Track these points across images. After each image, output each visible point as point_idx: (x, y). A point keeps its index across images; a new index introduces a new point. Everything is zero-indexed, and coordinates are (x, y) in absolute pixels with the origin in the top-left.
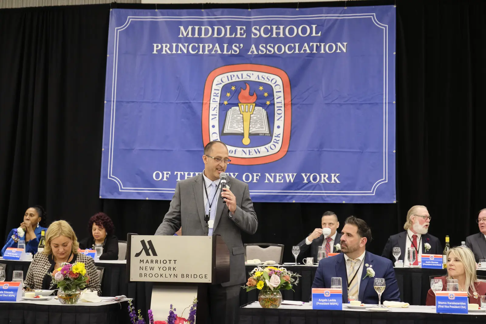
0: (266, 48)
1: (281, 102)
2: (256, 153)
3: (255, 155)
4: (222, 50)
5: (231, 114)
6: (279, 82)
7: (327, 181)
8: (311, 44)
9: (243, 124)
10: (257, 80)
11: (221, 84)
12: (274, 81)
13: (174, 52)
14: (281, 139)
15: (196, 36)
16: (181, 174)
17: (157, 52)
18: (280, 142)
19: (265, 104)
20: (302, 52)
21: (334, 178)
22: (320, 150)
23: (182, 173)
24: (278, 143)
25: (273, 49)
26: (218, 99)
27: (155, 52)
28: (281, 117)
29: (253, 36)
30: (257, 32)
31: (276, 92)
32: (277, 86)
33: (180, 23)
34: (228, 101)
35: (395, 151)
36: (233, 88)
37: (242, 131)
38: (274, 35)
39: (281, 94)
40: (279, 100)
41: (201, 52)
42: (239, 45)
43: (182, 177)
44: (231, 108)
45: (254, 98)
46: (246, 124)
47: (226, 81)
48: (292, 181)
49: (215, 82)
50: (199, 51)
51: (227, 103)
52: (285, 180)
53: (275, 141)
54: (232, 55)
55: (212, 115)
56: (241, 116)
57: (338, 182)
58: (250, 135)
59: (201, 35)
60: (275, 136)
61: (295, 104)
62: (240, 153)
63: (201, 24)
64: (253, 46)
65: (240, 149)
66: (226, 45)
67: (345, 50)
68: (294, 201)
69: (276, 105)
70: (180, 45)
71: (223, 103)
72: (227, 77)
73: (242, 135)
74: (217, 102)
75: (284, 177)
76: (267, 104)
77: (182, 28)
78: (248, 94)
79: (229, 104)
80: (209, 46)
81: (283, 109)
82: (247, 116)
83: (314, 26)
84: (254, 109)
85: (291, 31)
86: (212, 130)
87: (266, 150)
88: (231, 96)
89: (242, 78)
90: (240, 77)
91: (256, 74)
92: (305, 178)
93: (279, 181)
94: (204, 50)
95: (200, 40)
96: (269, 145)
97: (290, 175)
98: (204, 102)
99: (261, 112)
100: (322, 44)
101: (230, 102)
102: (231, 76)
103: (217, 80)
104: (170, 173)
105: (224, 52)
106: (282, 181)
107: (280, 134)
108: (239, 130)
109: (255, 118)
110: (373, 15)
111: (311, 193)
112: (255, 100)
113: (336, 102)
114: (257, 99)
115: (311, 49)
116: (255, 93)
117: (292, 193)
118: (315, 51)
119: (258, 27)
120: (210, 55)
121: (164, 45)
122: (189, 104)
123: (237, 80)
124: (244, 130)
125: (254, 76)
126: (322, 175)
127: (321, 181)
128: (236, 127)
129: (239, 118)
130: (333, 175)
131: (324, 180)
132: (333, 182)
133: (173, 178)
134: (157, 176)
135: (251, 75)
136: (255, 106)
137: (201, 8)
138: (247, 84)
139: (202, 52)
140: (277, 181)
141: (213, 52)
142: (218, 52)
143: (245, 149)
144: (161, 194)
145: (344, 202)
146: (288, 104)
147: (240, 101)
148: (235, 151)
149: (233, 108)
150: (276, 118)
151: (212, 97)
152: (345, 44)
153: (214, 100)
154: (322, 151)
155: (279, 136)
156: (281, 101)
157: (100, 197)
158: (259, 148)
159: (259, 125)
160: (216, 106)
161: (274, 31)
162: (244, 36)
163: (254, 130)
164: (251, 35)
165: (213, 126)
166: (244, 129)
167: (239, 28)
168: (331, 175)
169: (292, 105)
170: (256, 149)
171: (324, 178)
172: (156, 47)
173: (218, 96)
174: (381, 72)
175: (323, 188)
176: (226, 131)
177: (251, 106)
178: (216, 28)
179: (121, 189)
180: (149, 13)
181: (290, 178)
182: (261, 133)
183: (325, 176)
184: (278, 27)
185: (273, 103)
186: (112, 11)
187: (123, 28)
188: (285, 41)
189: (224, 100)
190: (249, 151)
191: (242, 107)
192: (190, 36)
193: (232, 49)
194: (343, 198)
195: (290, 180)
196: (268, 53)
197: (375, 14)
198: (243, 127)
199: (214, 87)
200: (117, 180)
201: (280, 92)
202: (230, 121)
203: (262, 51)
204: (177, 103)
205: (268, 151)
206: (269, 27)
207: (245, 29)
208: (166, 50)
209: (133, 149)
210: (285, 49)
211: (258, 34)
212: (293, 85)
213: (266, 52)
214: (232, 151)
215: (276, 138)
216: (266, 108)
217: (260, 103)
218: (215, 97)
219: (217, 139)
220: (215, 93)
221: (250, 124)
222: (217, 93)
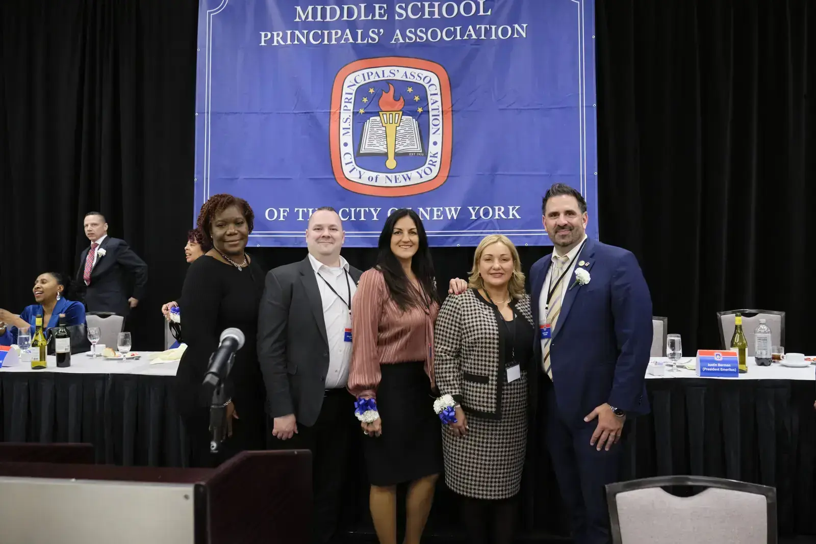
0: (415, 34)
1: (438, 109)
2: (405, 180)
3: (403, 183)
4: (355, 37)
5: (370, 127)
6: (435, 80)
7: (503, 216)
8: (478, 26)
9: (387, 140)
10: (404, 79)
11: (354, 85)
12: (427, 80)
13: (289, 42)
14: (438, 160)
15: (319, 19)
16: (303, 211)
17: (265, 43)
18: (438, 164)
19: (416, 112)
20: (465, 38)
21: (513, 212)
22: (493, 174)
23: (305, 209)
24: (435, 165)
25: (425, 36)
26: (351, 106)
27: (263, 44)
28: (439, 129)
29: (397, 18)
30: (403, 12)
31: (431, 95)
32: (432, 86)
33: (297, 2)
34: (365, 109)
35: (596, 173)
36: (372, 91)
37: (386, 150)
38: (427, 16)
39: (438, 98)
40: (435, 106)
41: (326, 42)
42: (378, 31)
43: (305, 215)
44: (369, 119)
45: (400, 104)
46: (391, 140)
47: (361, 82)
48: (455, 218)
49: (347, 83)
50: (323, 40)
51: (364, 112)
52: (446, 216)
53: (431, 163)
54: (369, 44)
55: (344, 129)
56: (384, 129)
57: (518, 217)
58: (397, 155)
59: (326, 18)
60: (431, 156)
61: (458, 111)
62: (382, 179)
64: (398, 32)
65: (382, 176)
66: (360, 32)
67: (524, 35)
68: (458, 245)
69: (431, 113)
70: (297, 32)
72: (363, 74)
73: (386, 155)
74: (350, 110)
75: (444, 213)
76: (418, 112)
77: (299, 8)
78: (392, 98)
79: (366, 113)
80: (336, 33)
81: (440, 118)
82: (391, 129)
83: (481, 2)
84: (401, 119)
85: (450, 10)
86: (344, 150)
87: (419, 176)
88: (369, 102)
89: (384, 76)
90: (381, 75)
91: (402, 70)
92: (473, 213)
93: (437, 217)
94: (330, 39)
95: (324, 25)
96: (423, 168)
97: (453, 209)
98: (332, 111)
99: (410, 123)
100: (493, 27)
101: (367, 110)
102: (368, 73)
103: (350, 80)
104: (288, 209)
105: (357, 41)
106: (442, 218)
107: (437, 153)
108: (382, 149)
109: (402, 131)
112: (402, 107)
113: (514, 106)
114: (404, 105)
115: (478, 32)
116: (401, 97)
117: (454, 233)
118: (483, 37)
119: (403, 5)
120: (339, 45)
121: (275, 33)
122: (312, 114)
123: (377, 79)
124: (387, 149)
125: (400, 73)
126: (497, 208)
127: (495, 216)
128: (378, 145)
129: (380, 132)
130: (511, 208)
131: (499, 215)
132: (511, 217)
133: (293, 216)
134: (271, 214)
135: (396, 72)
136: (403, 115)
138: (391, 85)
139: (328, 41)
140: (435, 218)
141: (343, 42)
142: (349, 40)
143: (389, 175)
144: (277, 240)
145: (526, 245)
146: (448, 112)
147: (381, 108)
148: (377, 178)
149: (371, 118)
150: (432, 131)
151: (343, 104)
152: (525, 26)
153: (345, 108)
154: (496, 175)
155: (436, 155)
156: (437, 108)
158: (409, 173)
160: (348, 117)
161: (427, 9)
162: (385, 18)
163: (401, 148)
164: (395, 17)
165: (346, 145)
166: (387, 147)
167: (377, 6)
168: (509, 208)
169: (454, 113)
170: (404, 174)
171: (498, 212)
172: (264, 37)
173: (351, 102)
174: (574, 63)
175: (497, 226)
176: (363, 151)
177: (397, 115)
178: (346, 7)
181: (452, 213)
182: (411, 153)
183: (500, 209)
185: (427, 110)
187: (216, 11)
188: (442, 23)
189: (360, 108)
190: (396, 177)
191: (385, 116)
192: (310, 19)
193: (369, 36)
194: (525, 238)
195: (452, 217)
196: (418, 40)
199: (346, 90)
201: (436, 94)
202: (368, 136)
203: (410, 39)
204: (295, 114)
205: (421, 177)
206: (419, 4)
207: (386, 8)
208: (277, 40)
209: (237, 179)
210: (442, 35)
211: (405, 16)
212: (453, 84)
213: (416, 39)
214: (372, 178)
215: (431, 158)
216: (417, 117)
217: (409, 111)
218: (347, 104)
219: (352, 162)
220: (347, 98)
221: (396, 141)
222: (349, 98)
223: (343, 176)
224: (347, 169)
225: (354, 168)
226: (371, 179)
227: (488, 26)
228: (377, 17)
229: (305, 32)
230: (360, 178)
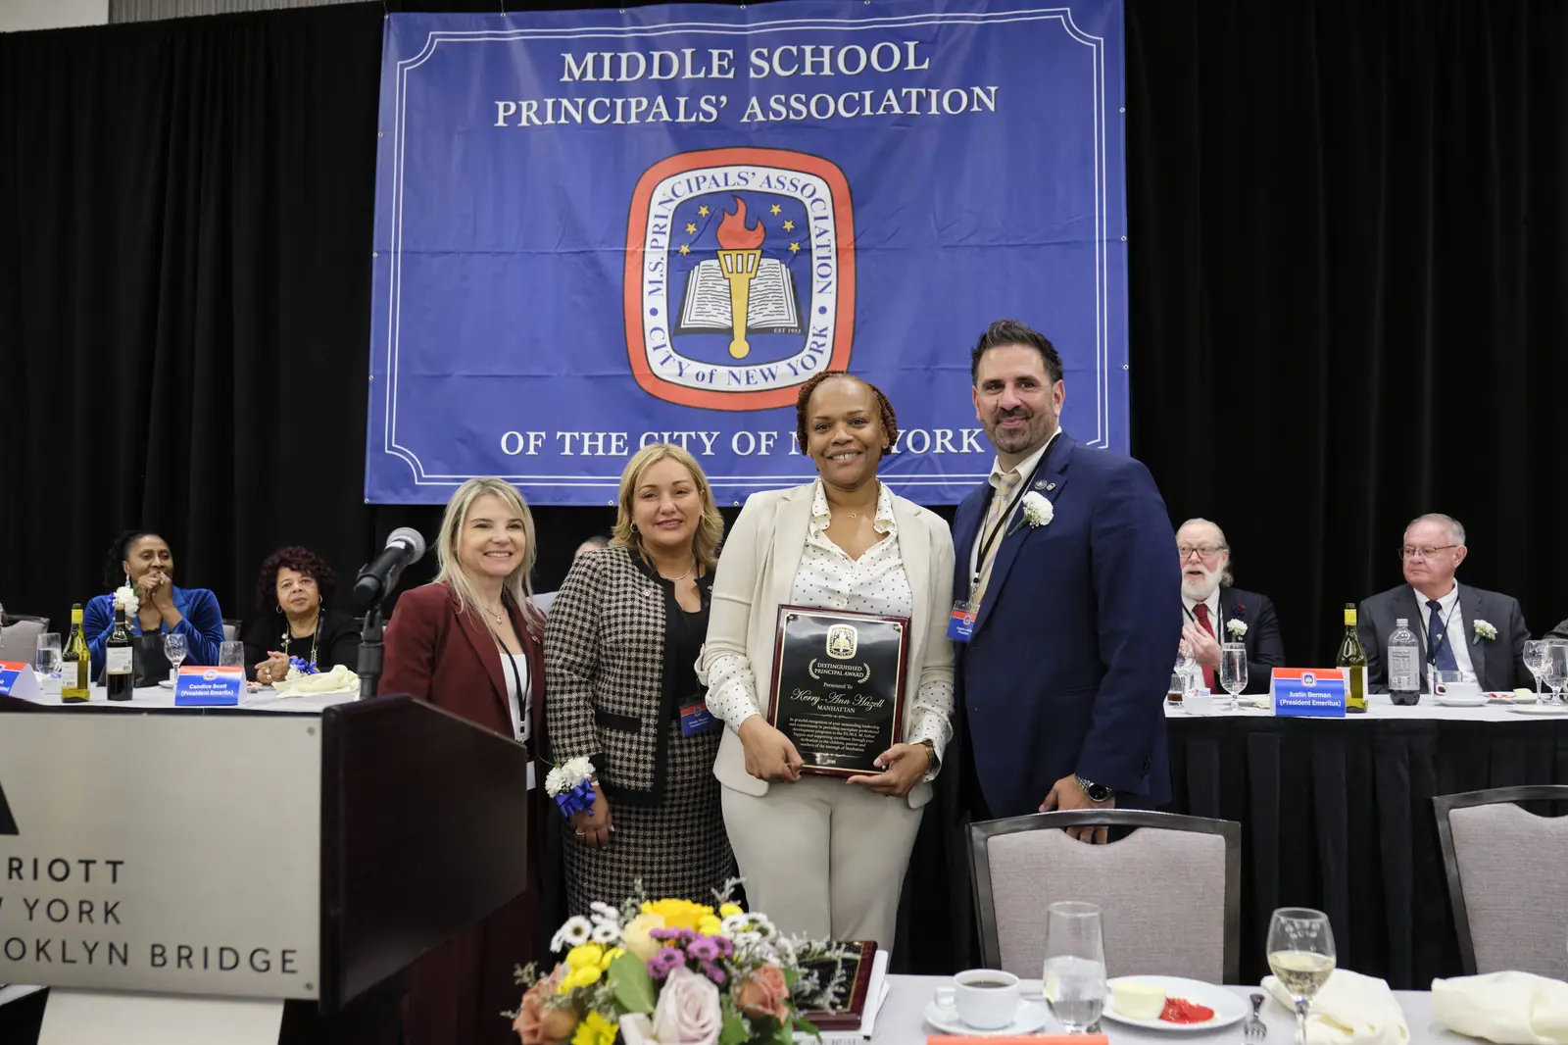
0: (788, 107)
1: (829, 246)
2: (766, 379)
3: (762, 385)
4: (673, 110)
5: (699, 278)
6: (823, 191)
7: (950, 448)
8: (904, 91)
9: (731, 305)
10: (765, 189)
11: (671, 200)
12: (808, 191)
13: (550, 120)
14: (829, 341)
15: (606, 77)
16: (573, 437)
17: (505, 121)
18: (828, 350)
19: (788, 251)
20: (881, 112)
21: (969, 441)
22: (932, 367)
23: (577, 434)
24: (821, 352)
25: (804, 108)
26: (664, 241)
27: (501, 123)
28: (830, 283)
29: (752, 75)
30: (765, 64)
31: (816, 219)
32: (818, 203)
33: (566, 46)
34: (690, 245)
35: (1126, 367)
36: (704, 211)
37: (729, 324)
38: (808, 71)
39: (829, 224)
40: (822, 240)
41: (619, 120)
42: (717, 99)
43: (577, 445)
44: (699, 264)
45: (757, 237)
46: (739, 304)
47: (685, 194)
49: (657, 197)
50: (613, 117)
51: (688, 251)
53: (814, 346)
54: (699, 125)
55: (650, 282)
56: (726, 282)
57: (979, 449)
58: (750, 332)
59: (619, 76)
60: (814, 335)
61: (867, 249)
62: (723, 378)
63: (616, 46)
64: (754, 101)
65: (722, 371)
66: (682, 101)
67: (992, 106)
69: (816, 253)
70: (565, 102)
71: (678, 252)
72: (688, 181)
73: (729, 332)
74: (662, 248)
76: (792, 251)
77: (569, 58)
78: (742, 224)
79: (692, 252)
80: (639, 103)
81: (833, 262)
83: (911, 45)
84: (759, 265)
85: (852, 60)
86: (650, 322)
87: (792, 371)
88: (698, 233)
89: (726, 184)
90: (722, 182)
91: (762, 172)
94: (626, 115)
95: (615, 89)
96: (799, 357)
98: (628, 249)
99: (776, 273)
100: (934, 92)
101: (693, 249)
102: (697, 179)
103: (663, 191)
104: (543, 434)
105: (678, 117)
107: (826, 329)
108: (721, 320)
109: (760, 287)
110: (1065, 13)
111: (910, 480)
112: (759, 242)
113: (973, 241)
114: (765, 238)
115: (904, 102)
116: (759, 224)
118: (914, 111)
119: (765, 51)
120: (643, 127)
121: (524, 104)
122: (592, 255)
123: (714, 189)
124: (732, 320)
126: (938, 432)
127: (935, 448)
128: (714, 312)
129: (719, 288)
130: (965, 432)
131: (943, 446)
132: (965, 449)
133: (552, 446)
134: (512, 443)
135: (749, 177)
136: (761, 257)
137: (619, 6)
138: (739, 201)
139: (623, 119)
141: (650, 119)
142: (662, 117)
143: (735, 370)
146: (846, 250)
147: (722, 243)
148: (712, 374)
149: (703, 263)
150: (816, 287)
151: (650, 237)
152: (993, 89)
153: (654, 244)
154: (937, 369)
155: (823, 333)
156: (827, 243)
157: (367, 501)
158: (773, 366)
159: (771, 307)
160: (660, 260)
161: (809, 59)
162: (731, 75)
163: (758, 319)
164: (748, 73)
166: (732, 316)
167: (715, 53)
168: (962, 433)
169: (858, 252)
170: (764, 367)
171: (941, 441)
172: (502, 111)
173: (665, 233)
174: (1086, 158)
175: (940, 468)
176: (686, 324)
177: (751, 257)
178: (656, 55)
179: (420, 479)
180: (485, 23)
182: (778, 328)
183: (944, 435)
184: (817, 47)
185: (807, 247)
186: (389, 19)
187: (417, 61)
188: (837, 84)
189: (681, 244)
190: (747, 373)
191: (729, 260)
192: (590, 77)
193: (701, 110)
196: (792, 116)
197: (1068, 9)
198: (732, 313)
199: (655, 209)
200: (410, 458)
201: (826, 218)
202: (696, 296)
203: (777, 114)
204: (559, 254)
205: (796, 374)
206: (794, 49)
207: (732, 57)
208: (528, 116)
209: (449, 376)
210: (837, 106)
211: (767, 70)
212: (857, 199)
213: (788, 115)
214: (703, 376)
215: (816, 339)
216: (789, 260)
217: (777, 250)
218: (657, 236)
219: (665, 346)
220: (657, 225)
221: (748, 305)
222: (661, 225)
223: (649, 372)
224: (655, 358)
225: (670, 356)
226: (700, 378)
227: (923, 91)
228: (715, 74)
229: (581, 101)
230: (680, 375)
